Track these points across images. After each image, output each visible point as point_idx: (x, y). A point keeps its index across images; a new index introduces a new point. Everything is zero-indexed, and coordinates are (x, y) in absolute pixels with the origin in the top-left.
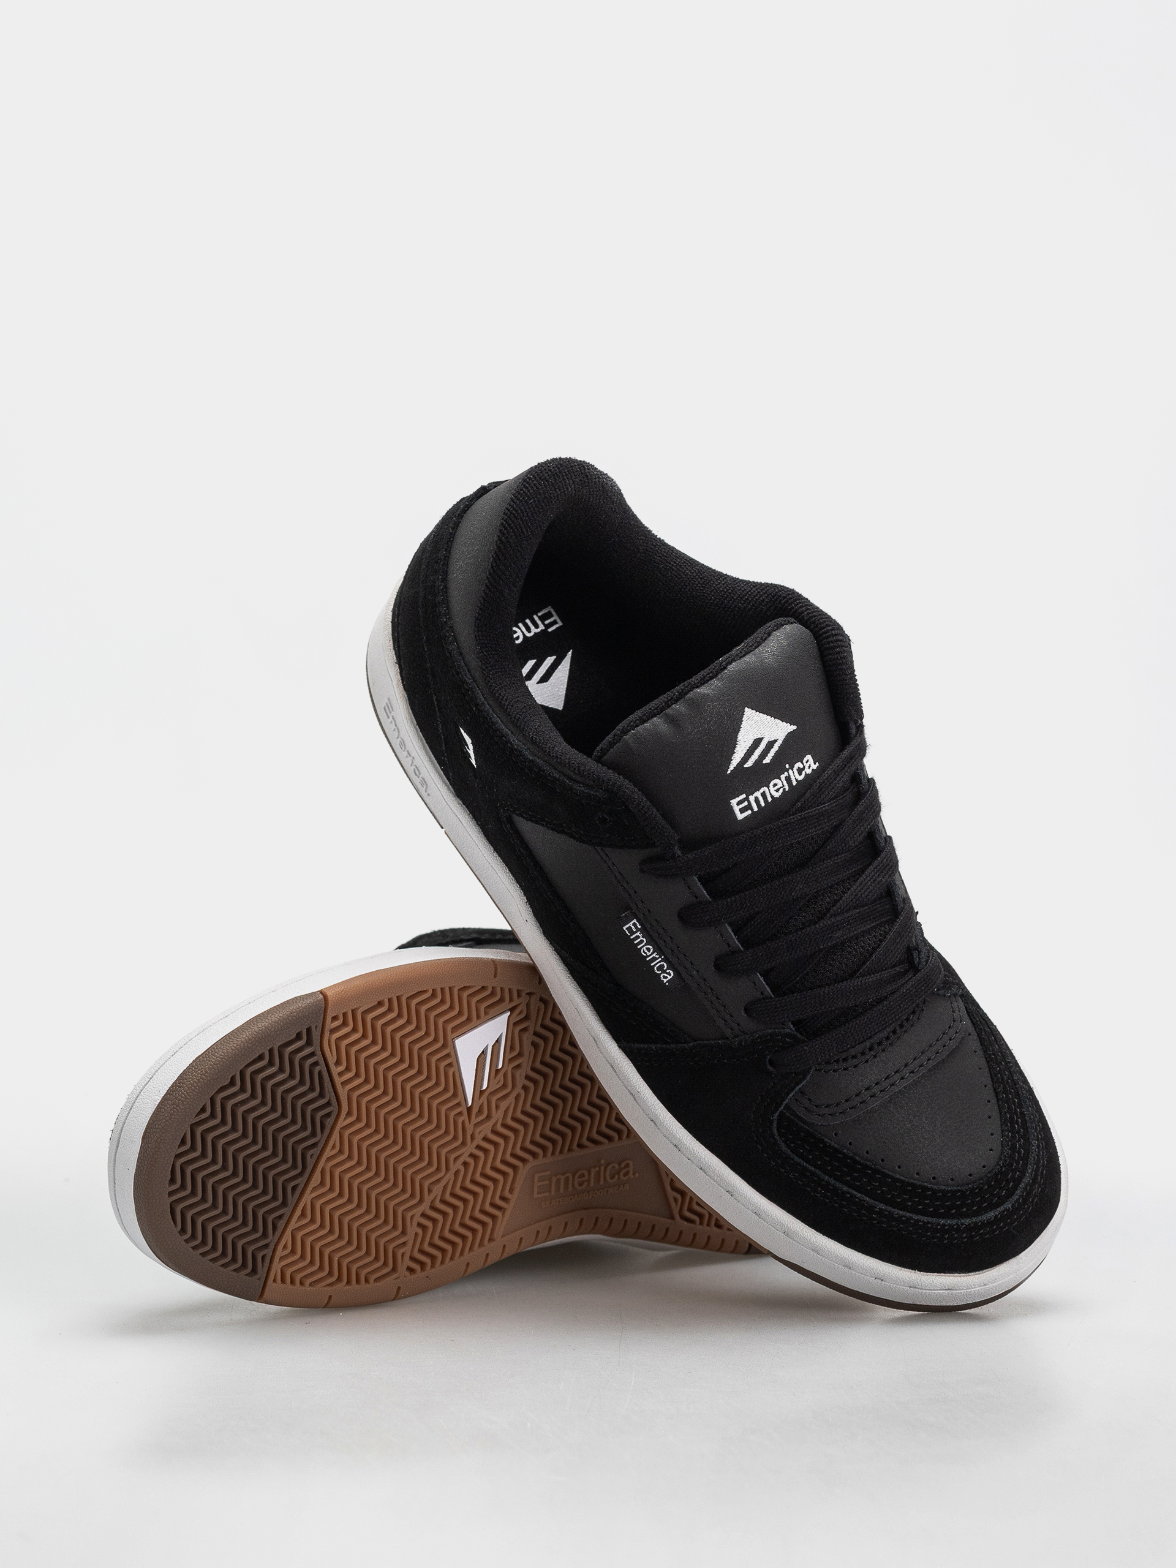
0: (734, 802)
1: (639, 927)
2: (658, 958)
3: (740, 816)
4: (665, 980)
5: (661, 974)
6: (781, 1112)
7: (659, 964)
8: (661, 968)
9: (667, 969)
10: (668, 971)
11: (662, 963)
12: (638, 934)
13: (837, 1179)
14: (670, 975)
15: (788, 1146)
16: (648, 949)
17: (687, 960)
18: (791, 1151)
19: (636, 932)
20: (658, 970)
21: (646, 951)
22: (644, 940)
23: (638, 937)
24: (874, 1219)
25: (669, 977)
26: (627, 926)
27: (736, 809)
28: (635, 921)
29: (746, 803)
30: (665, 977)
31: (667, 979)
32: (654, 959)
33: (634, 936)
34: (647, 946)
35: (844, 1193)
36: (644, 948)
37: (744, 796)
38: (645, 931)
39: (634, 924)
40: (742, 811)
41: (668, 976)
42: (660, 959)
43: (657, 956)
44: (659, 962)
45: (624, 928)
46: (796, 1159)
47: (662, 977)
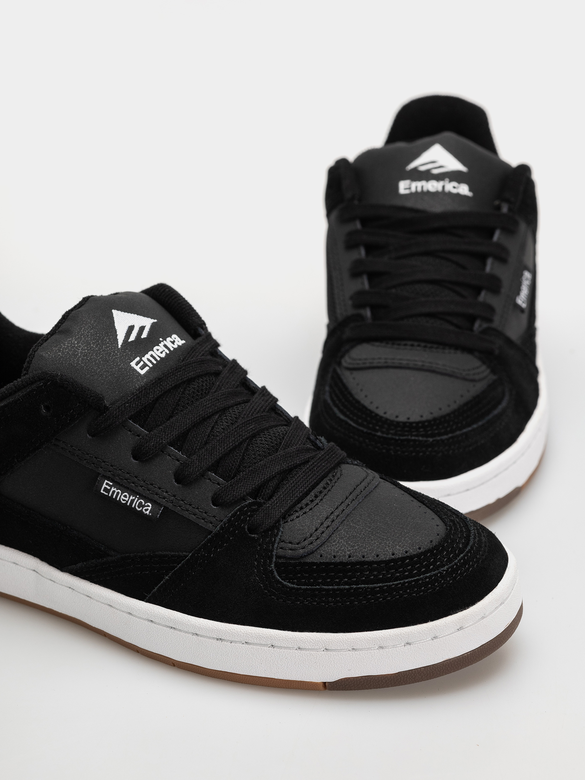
0: (133, 364)
1: (111, 484)
2: (135, 499)
3: (142, 372)
4: (148, 512)
5: (142, 509)
6: (275, 562)
7: (138, 503)
8: (140, 505)
9: (145, 503)
10: (146, 504)
11: (139, 501)
12: (113, 489)
13: (338, 584)
14: (149, 506)
15: (293, 583)
16: (125, 496)
17: (156, 487)
18: (296, 585)
19: (111, 489)
20: (139, 507)
21: (124, 499)
22: (119, 491)
23: (114, 492)
24: (379, 598)
25: (150, 508)
26: (103, 488)
27: (137, 368)
28: (106, 481)
29: (142, 363)
30: (146, 510)
31: (149, 510)
32: (132, 501)
33: (111, 493)
34: (124, 494)
35: (348, 590)
36: (122, 497)
37: (138, 359)
38: (117, 484)
39: (107, 484)
40: (142, 368)
41: (148, 508)
42: (137, 499)
43: (134, 498)
44: (137, 501)
45: (102, 491)
46: (303, 587)
47: (144, 511)
